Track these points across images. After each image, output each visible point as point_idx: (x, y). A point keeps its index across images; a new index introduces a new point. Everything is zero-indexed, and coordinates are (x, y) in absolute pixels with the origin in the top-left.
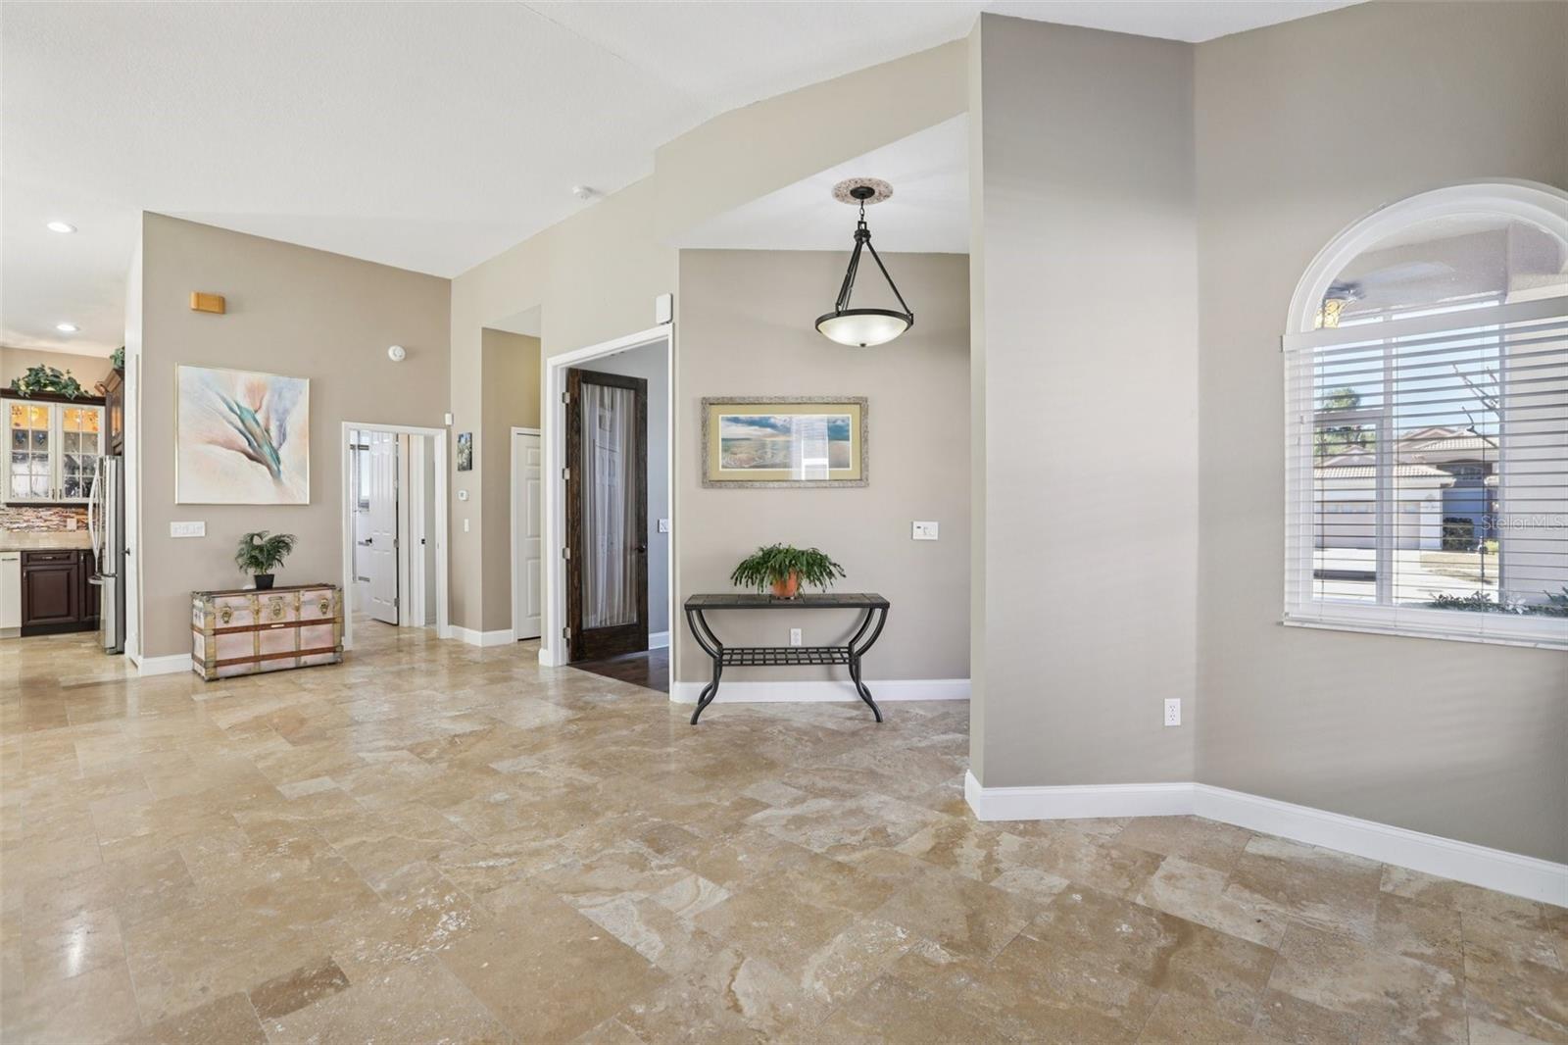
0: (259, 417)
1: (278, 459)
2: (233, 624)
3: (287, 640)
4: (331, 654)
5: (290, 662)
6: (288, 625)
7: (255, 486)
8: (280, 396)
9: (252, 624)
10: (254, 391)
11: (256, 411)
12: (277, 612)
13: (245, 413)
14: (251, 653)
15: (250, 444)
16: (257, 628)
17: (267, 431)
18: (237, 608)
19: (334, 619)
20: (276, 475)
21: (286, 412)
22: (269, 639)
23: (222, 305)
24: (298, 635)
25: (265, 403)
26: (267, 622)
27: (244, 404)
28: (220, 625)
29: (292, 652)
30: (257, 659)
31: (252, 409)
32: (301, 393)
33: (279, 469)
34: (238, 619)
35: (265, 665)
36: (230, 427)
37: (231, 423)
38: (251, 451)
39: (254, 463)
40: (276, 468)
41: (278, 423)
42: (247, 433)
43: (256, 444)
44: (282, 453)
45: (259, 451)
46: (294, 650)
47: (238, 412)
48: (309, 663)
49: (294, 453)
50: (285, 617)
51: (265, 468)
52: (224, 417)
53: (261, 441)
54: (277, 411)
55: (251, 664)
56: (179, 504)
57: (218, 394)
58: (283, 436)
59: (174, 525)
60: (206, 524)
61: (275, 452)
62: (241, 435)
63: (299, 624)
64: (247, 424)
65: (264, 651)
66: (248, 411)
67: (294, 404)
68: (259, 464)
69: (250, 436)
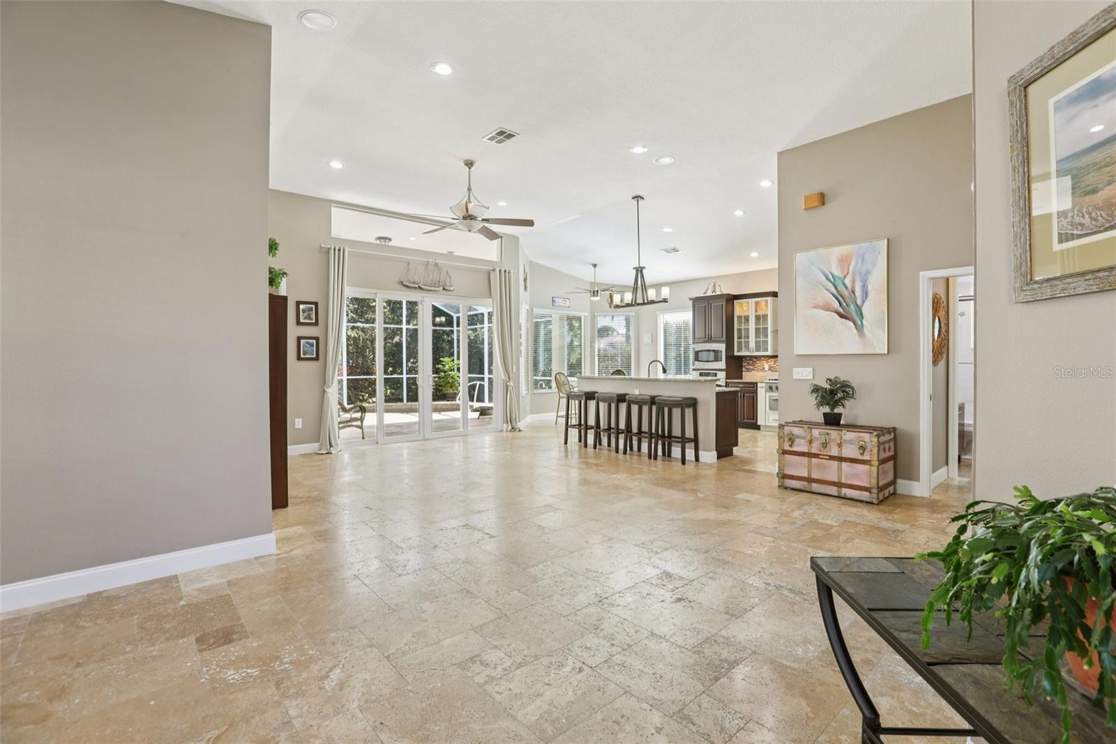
0: (848, 281)
1: (862, 315)
2: (795, 448)
3: (831, 471)
4: (868, 493)
5: (833, 490)
6: (832, 458)
7: (844, 339)
8: (863, 259)
9: (807, 451)
10: (844, 261)
11: (845, 277)
12: (825, 445)
13: (837, 280)
14: (806, 475)
15: (840, 305)
16: (810, 455)
17: (853, 292)
18: (798, 437)
19: (870, 461)
20: (859, 328)
21: (868, 273)
22: (818, 465)
23: (822, 199)
24: (840, 469)
25: (851, 268)
26: (816, 452)
27: (837, 273)
28: (787, 447)
29: (834, 482)
30: (810, 480)
31: (842, 276)
32: (880, 253)
33: (862, 323)
34: (798, 445)
35: (815, 487)
36: (828, 293)
37: (827, 290)
38: (841, 310)
39: (844, 320)
40: (860, 323)
41: (861, 284)
42: (839, 297)
43: (845, 304)
44: (864, 310)
45: (848, 310)
46: (837, 481)
47: (832, 280)
48: (848, 496)
49: (874, 309)
50: (830, 451)
51: (851, 324)
52: (823, 286)
53: (849, 302)
54: (860, 273)
55: (806, 483)
56: (797, 355)
57: (819, 269)
58: (865, 294)
59: (795, 370)
60: (813, 370)
61: (859, 308)
62: (834, 299)
63: (841, 459)
64: (839, 289)
65: (814, 476)
66: (839, 278)
67: (874, 265)
68: (847, 321)
69: (840, 298)
